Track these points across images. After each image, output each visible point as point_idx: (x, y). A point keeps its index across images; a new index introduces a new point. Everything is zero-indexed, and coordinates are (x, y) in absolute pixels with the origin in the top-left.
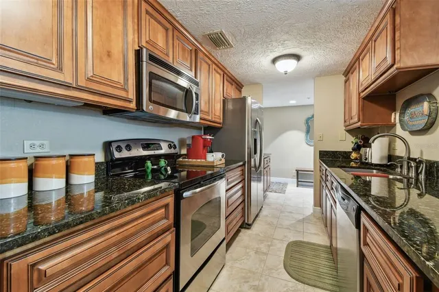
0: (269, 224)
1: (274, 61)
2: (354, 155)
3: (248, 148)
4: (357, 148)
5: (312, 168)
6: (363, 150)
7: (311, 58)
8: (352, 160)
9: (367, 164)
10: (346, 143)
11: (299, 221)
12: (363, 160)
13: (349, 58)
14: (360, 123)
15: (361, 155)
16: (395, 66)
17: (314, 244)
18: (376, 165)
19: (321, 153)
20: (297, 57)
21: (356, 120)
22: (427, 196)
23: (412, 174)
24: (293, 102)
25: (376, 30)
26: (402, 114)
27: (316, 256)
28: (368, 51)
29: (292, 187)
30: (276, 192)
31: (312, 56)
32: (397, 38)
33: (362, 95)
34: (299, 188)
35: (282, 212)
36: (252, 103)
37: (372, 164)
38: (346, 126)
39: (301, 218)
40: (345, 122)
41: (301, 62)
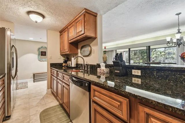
0: (24, 109)
1: (29, 13)
2: (64, 64)
3: (7, 64)
4: (65, 62)
5: (46, 71)
6: (68, 62)
7: (49, 20)
8: (63, 66)
9: (70, 67)
10: (61, 60)
11: (41, 99)
12: (69, 66)
13: (63, 26)
14: (68, 52)
15: (67, 64)
16: (85, 34)
17: (52, 107)
18: (74, 67)
19: (51, 64)
20: (43, 17)
21: (67, 51)
22: (90, 75)
23: (86, 69)
24: (31, 39)
25: (76, 20)
26: (81, 50)
27: (55, 112)
28: (73, 25)
29: (31, 83)
30: (21, 89)
31: (50, 19)
32: (85, 25)
33: (69, 42)
34: (35, 83)
35: (29, 98)
36: (11, 35)
37: (72, 67)
38: (61, 53)
39: (42, 97)
40: (61, 51)
41: (44, 19)
